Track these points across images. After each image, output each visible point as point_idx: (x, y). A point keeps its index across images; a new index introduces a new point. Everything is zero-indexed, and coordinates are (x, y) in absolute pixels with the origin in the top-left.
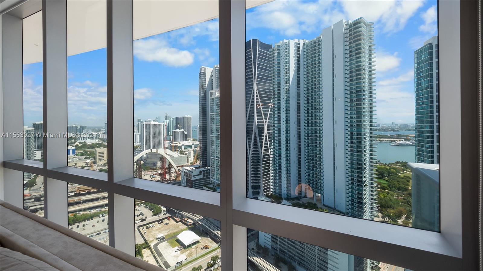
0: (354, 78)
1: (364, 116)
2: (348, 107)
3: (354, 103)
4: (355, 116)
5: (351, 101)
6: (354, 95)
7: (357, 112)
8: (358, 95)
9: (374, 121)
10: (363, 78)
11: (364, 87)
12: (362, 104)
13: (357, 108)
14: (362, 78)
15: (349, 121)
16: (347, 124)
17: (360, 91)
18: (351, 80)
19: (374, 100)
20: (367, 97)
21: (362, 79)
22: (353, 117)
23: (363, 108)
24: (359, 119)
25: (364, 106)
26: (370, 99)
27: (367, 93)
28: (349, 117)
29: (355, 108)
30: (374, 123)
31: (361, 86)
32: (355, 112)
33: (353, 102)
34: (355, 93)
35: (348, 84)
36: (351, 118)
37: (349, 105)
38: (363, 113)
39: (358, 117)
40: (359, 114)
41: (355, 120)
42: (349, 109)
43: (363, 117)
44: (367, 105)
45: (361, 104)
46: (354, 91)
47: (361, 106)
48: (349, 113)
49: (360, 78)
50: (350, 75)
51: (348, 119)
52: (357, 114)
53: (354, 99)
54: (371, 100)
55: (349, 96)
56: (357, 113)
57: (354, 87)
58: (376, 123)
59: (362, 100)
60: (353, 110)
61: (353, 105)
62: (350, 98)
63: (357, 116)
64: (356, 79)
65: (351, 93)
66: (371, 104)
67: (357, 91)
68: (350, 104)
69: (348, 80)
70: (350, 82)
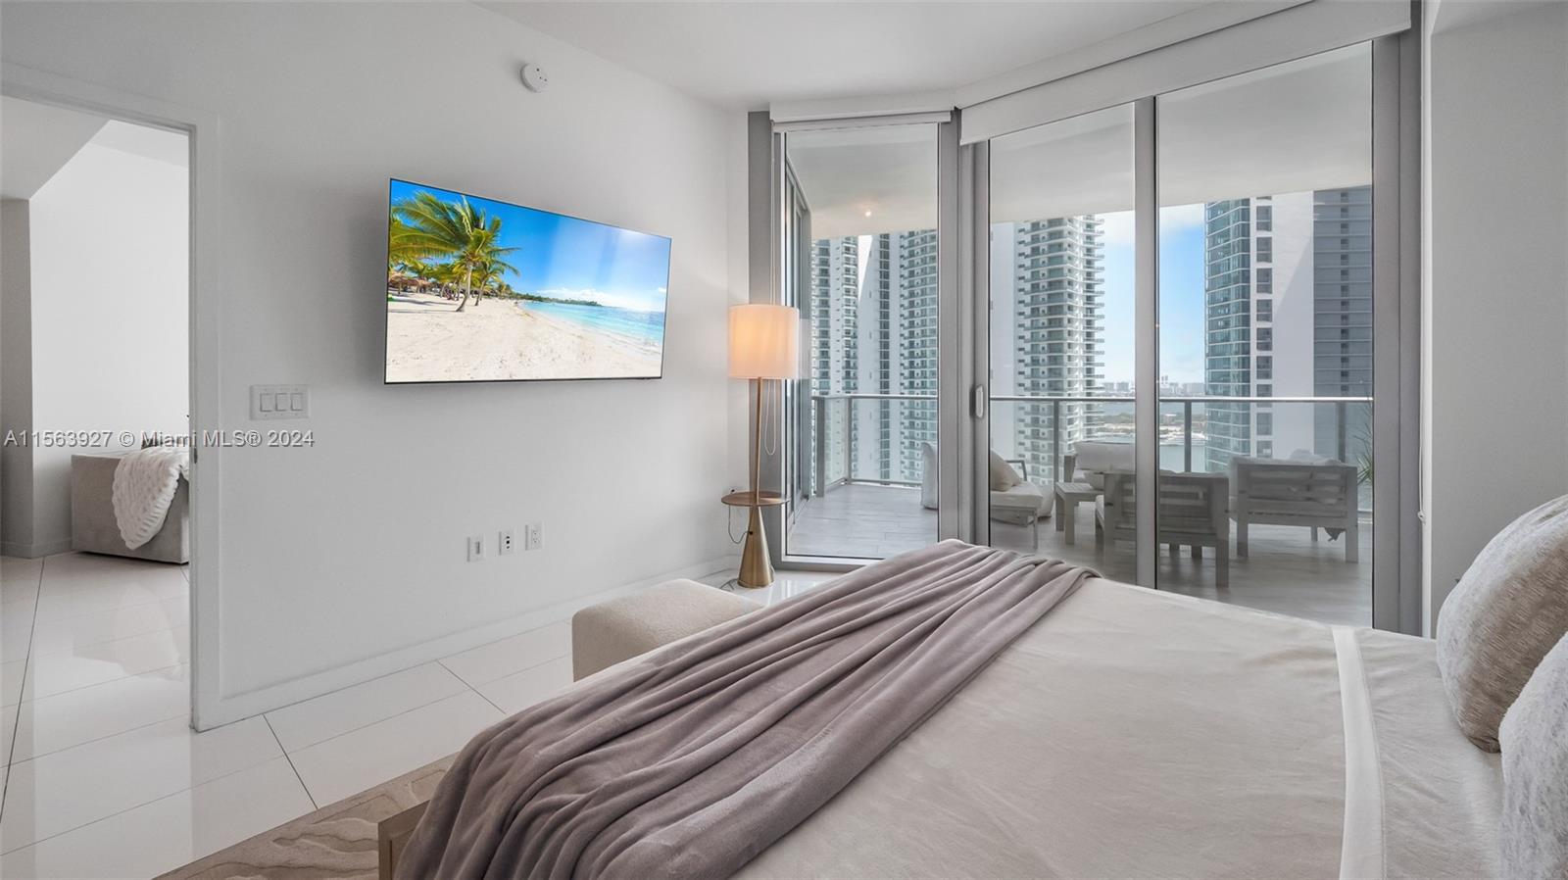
0: (1043, 246)
1: (1069, 356)
2: (1026, 329)
3: (1044, 320)
4: (1044, 356)
5: (1035, 311)
6: (1043, 295)
7: (1049, 345)
8: (1054, 294)
9: (1097, 371)
10: (1069, 246)
11: (1070, 271)
12: (1066, 322)
13: (1050, 332)
14: (1065, 246)
15: (1028, 371)
16: (1021, 379)
17: (1061, 282)
18: (1035, 251)
19: (1097, 312)
20: (1079, 302)
21: (1066, 250)
22: (1038, 360)
23: (1066, 335)
24: (1056, 364)
25: (1069, 329)
26: (1087, 308)
27: (1079, 290)
28: (1028, 359)
29: (1044, 332)
30: (1098, 376)
31: (1062, 269)
32: (1044, 344)
33: (1038, 316)
34: (1046, 290)
35: (1027, 262)
36: (1035, 362)
37: (1028, 323)
38: (1066, 347)
39: (1054, 360)
40: (1055, 352)
41: (1045, 369)
42: (1028, 335)
43: (1066, 360)
44: (1079, 327)
45: (1061, 320)
46: (1043, 283)
47: (1060, 326)
48: (1028, 347)
49: (1060, 245)
50: (1032, 236)
51: (1026, 365)
52: (1051, 352)
53: (1043, 307)
54: (1091, 310)
55: (1027, 299)
56: (1051, 347)
57: (1044, 270)
58: (1102, 376)
59: (1066, 309)
60: (1040, 341)
61: (1040, 325)
62: (1032, 304)
63: (1050, 357)
64: (1050, 246)
65: (1035, 287)
66: (1089, 323)
67: (1050, 284)
68: (1032, 321)
69: (1028, 250)
70: (1032, 256)
